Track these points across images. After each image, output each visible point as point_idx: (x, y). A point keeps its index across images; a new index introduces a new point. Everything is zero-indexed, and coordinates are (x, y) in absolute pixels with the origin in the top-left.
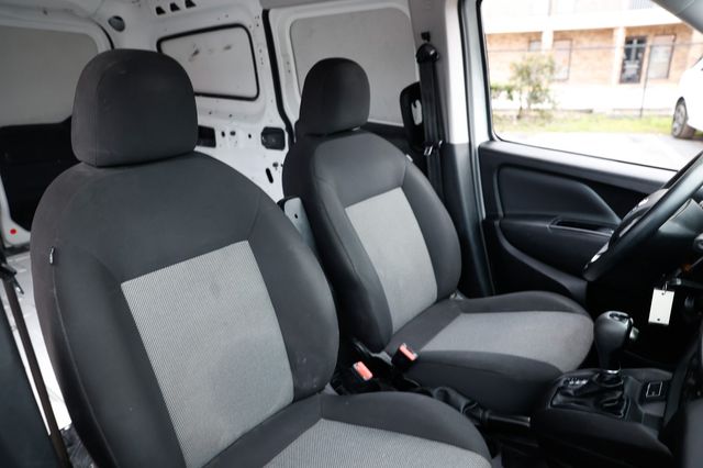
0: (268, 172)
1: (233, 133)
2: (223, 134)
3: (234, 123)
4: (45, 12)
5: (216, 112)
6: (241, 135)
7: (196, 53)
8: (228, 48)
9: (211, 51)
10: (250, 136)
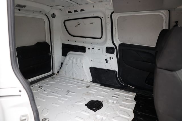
0: (106, 60)
1: (93, 48)
2: (89, 49)
3: (94, 45)
4: (33, 12)
5: (86, 42)
6: (96, 49)
7: (79, 24)
8: (92, 23)
9: (85, 24)
10: (99, 49)
